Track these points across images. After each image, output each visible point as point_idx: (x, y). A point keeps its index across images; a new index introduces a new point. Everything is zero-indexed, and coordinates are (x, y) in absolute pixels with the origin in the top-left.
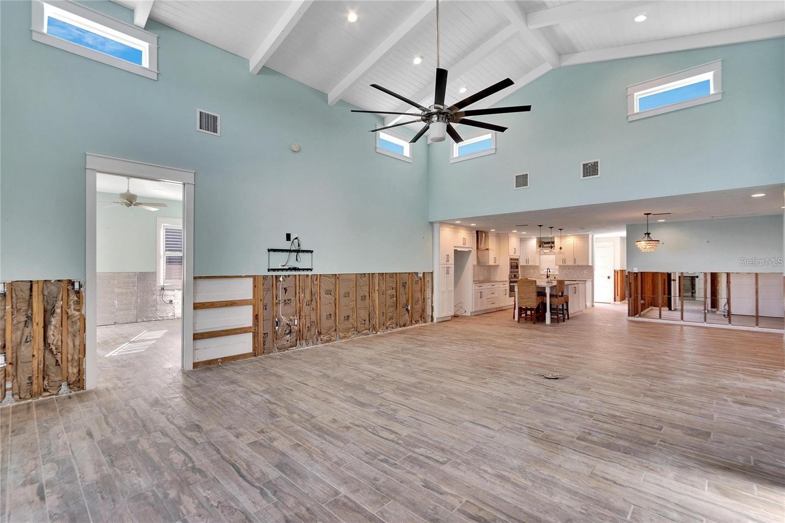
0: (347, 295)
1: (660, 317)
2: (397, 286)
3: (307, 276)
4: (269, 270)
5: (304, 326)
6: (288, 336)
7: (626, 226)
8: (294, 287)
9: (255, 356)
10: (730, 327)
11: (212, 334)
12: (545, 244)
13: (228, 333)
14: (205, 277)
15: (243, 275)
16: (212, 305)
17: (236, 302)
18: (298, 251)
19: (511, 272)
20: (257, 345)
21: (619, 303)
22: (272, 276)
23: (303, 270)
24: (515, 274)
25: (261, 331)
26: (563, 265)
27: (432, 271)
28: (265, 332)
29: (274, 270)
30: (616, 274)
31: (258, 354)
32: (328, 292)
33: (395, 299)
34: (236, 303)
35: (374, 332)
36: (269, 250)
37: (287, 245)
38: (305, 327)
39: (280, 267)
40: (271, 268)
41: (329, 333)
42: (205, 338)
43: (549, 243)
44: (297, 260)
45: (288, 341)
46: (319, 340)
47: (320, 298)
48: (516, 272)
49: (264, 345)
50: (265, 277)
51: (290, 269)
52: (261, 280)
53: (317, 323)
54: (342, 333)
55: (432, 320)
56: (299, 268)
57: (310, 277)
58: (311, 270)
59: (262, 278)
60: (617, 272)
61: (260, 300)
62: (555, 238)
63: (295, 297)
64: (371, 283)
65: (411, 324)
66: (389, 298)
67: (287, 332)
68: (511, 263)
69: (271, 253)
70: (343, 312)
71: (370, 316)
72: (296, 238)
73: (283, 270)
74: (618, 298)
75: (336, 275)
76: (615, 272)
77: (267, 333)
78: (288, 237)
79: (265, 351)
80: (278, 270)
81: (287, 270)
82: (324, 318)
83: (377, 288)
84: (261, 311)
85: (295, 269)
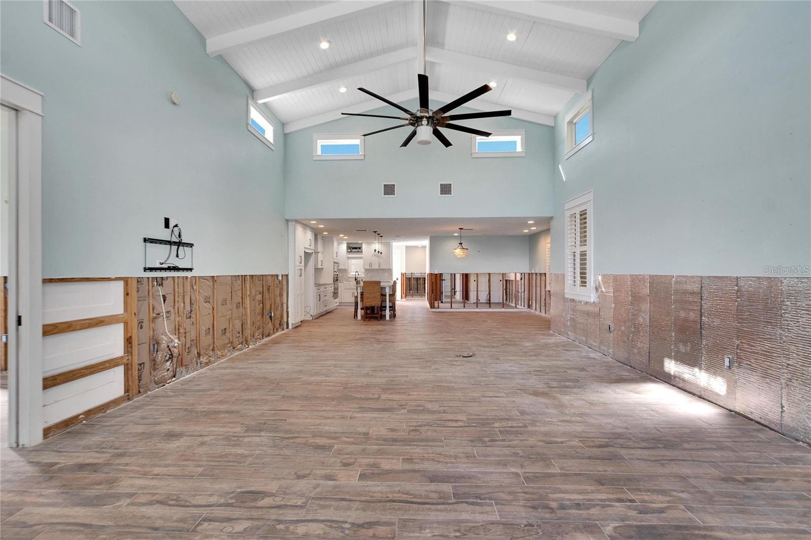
0: (224, 303)
1: (451, 308)
2: (263, 291)
3: (187, 278)
4: (145, 269)
5: (184, 347)
6: (168, 363)
7: (429, 237)
8: (172, 295)
9: (129, 399)
10: (490, 310)
11: (71, 375)
12: (354, 248)
13: (93, 369)
14: (58, 279)
15: (113, 277)
16: (69, 327)
17: (103, 319)
18: (179, 244)
20: (130, 383)
21: (404, 300)
22: (148, 278)
23: (183, 269)
25: (136, 361)
27: (287, 274)
28: (141, 362)
29: (151, 269)
31: (133, 396)
32: (207, 301)
33: (262, 305)
34: (104, 321)
35: (247, 346)
36: (145, 240)
37: (165, 235)
38: (185, 349)
39: (158, 266)
40: (148, 266)
41: (206, 353)
42: (59, 384)
43: (356, 248)
44: (177, 256)
45: (168, 370)
46: (199, 364)
47: (199, 307)
49: (140, 380)
50: (139, 280)
51: (169, 269)
52: (134, 284)
53: (196, 342)
54: (219, 351)
55: (288, 327)
56: (180, 267)
57: (189, 280)
58: (191, 270)
59: (136, 281)
61: (133, 313)
62: (363, 244)
63: (174, 308)
64: (243, 287)
65: (274, 333)
66: (257, 305)
67: (167, 358)
68: (334, 266)
69: (148, 244)
70: (220, 324)
71: (243, 327)
72: (176, 226)
73: (161, 269)
74: (404, 296)
75: (213, 277)
76: (401, 275)
77: (143, 363)
78: (167, 222)
79: (142, 390)
80: (156, 269)
81: (165, 269)
82: (203, 333)
83: (248, 293)
84: (135, 331)
85: (176, 269)
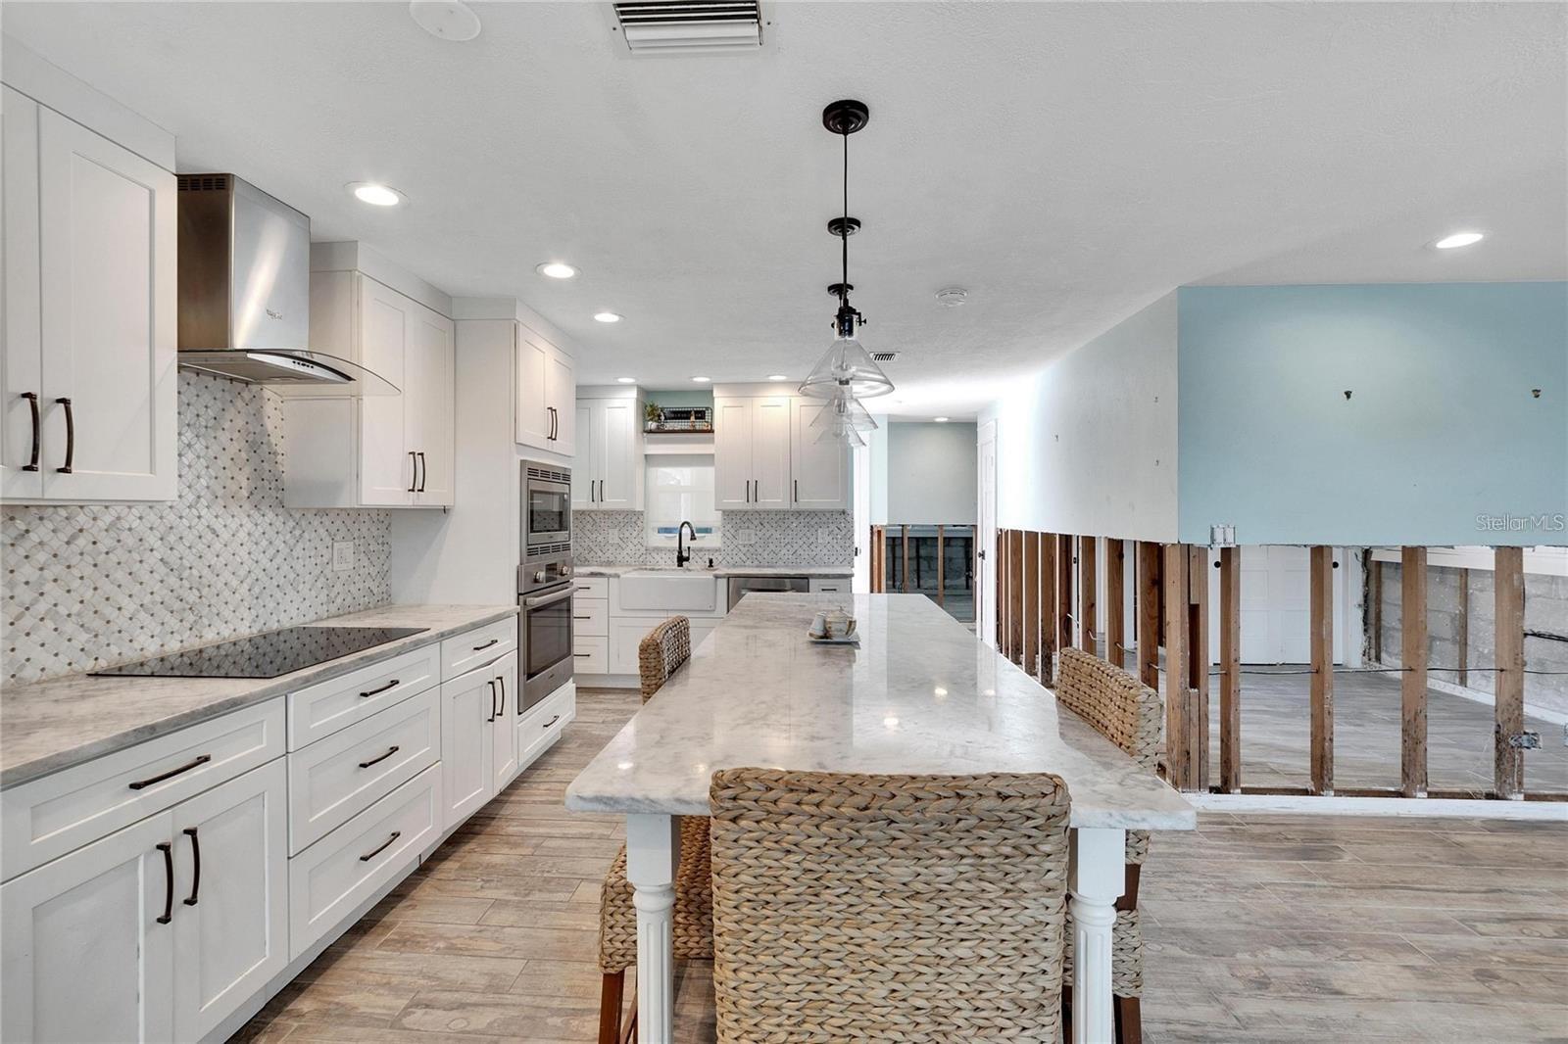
12: (673, 416)
19: (531, 552)
24: (551, 558)
26: (749, 507)
30: (875, 538)
43: (685, 415)
48: (556, 549)
60: (879, 532)
62: (715, 396)
68: (532, 493)
76: (872, 533)
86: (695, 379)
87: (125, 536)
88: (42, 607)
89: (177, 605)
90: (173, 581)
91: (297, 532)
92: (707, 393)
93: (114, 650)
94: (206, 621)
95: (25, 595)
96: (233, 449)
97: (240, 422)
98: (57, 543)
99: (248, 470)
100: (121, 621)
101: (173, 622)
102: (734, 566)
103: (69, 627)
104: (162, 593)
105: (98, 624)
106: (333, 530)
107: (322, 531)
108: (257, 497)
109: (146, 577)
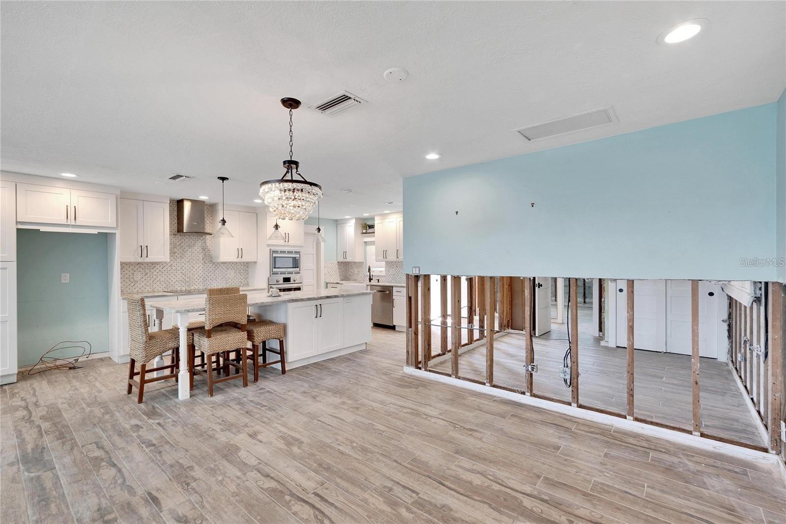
12: (370, 228)
19: (274, 274)
24: (286, 276)
43: (373, 226)
48: (289, 273)
68: (275, 258)
86: (364, 215)
87: (173, 268)
88: (158, 279)
89: (184, 281)
90: (183, 276)
91: (216, 267)
92: (373, 219)
93: (171, 288)
94: (191, 285)
95: (155, 277)
96: (198, 250)
97: (200, 244)
98: (160, 269)
99: (202, 254)
100: (172, 283)
101: (184, 284)
102: (389, 282)
103: (162, 283)
104: (181, 279)
105: (168, 283)
106: (228, 267)
107: (224, 268)
108: (205, 260)
109: (177, 275)
